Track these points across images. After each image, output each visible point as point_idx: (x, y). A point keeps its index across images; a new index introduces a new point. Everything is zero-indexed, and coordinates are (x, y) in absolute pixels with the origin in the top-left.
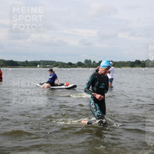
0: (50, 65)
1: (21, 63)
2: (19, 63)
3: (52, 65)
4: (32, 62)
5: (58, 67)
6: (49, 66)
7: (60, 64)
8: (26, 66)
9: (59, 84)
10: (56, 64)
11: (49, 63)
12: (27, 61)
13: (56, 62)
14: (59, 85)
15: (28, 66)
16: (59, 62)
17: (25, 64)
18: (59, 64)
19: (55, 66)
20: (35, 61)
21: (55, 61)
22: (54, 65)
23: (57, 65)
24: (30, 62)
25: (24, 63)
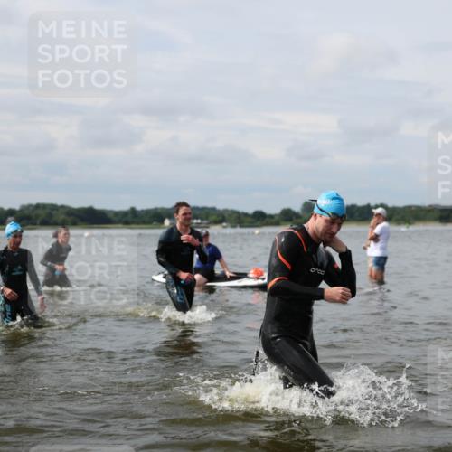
0: (202, 219)
1: (117, 214)
2: (111, 215)
3: (207, 218)
4: (147, 212)
5: (224, 224)
6: (199, 221)
7: (230, 216)
8: (133, 223)
9: (228, 274)
10: (218, 216)
11: (198, 213)
12: (133, 210)
13: (219, 211)
14: (232, 279)
15: (138, 223)
16: (226, 210)
17: (129, 218)
18: (226, 215)
19: (216, 223)
20: (156, 209)
21: (214, 209)
22: (213, 218)
23: (221, 218)
24: (142, 211)
25: (125, 214)
